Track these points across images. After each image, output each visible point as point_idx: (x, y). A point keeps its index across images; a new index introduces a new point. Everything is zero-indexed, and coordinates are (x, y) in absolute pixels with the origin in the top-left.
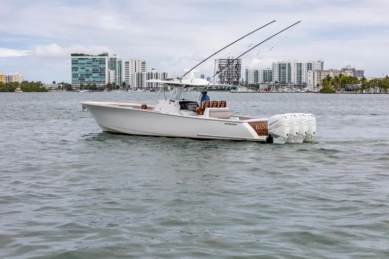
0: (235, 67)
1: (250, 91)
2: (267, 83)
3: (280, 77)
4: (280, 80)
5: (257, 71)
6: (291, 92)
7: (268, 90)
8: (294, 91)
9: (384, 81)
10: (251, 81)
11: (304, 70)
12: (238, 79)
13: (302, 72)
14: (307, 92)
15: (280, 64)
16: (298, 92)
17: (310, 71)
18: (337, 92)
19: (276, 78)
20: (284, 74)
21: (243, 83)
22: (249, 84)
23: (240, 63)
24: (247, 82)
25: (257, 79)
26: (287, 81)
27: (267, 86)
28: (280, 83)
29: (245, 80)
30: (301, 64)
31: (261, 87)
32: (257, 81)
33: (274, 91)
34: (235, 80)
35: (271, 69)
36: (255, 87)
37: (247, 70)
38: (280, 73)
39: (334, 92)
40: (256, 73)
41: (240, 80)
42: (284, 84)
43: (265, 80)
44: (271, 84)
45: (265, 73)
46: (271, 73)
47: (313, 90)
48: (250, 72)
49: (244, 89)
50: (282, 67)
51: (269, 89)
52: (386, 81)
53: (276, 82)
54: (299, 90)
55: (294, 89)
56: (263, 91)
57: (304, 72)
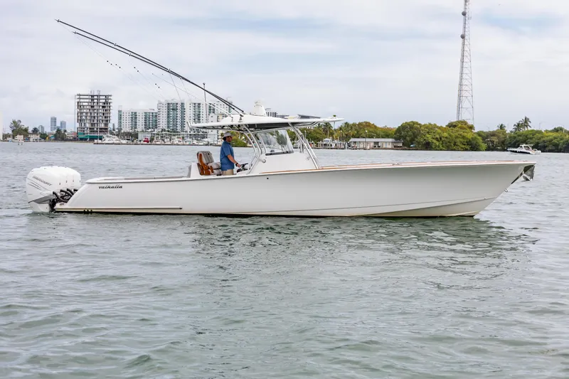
0: (103, 107)
1: (124, 142)
2: (150, 130)
3: (168, 122)
4: (168, 127)
5: (135, 113)
6: (184, 145)
7: (149, 141)
8: (188, 143)
9: (314, 131)
10: (127, 128)
11: (204, 113)
12: (106, 125)
13: (201, 116)
14: (206, 145)
15: (169, 104)
16: (194, 145)
17: (212, 114)
18: (248, 145)
19: (163, 123)
20: (175, 119)
21: (114, 130)
22: (122, 131)
23: (110, 101)
24: (120, 130)
25: (135, 125)
26: (179, 128)
27: (149, 136)
28: (168, 131)
29: (116, 126)
30: (199, 104)
31: (141, 136)
32: (136, 128)
33: (158, 143)
34: (102, 126)
35: (156, 110)
36: (132, 137)
37: (120, 111)
38: (168, 117)
39: (245, 146)
40: (134, 116)
41: (110, 126)
42: (174, 132)
43: (147, 127)
44: (155, 132)
45: (146, 116)
46: (156, 116)
47: (216, 142)
48: (125, 114)
49: (115, 139)
50: (172, 108)
51: (152, 139)
52: (318, 131)
53: (163, 130)
54: (195, 142)
55: (189, 139)
56: (142, 142)
57: (204, 116)
